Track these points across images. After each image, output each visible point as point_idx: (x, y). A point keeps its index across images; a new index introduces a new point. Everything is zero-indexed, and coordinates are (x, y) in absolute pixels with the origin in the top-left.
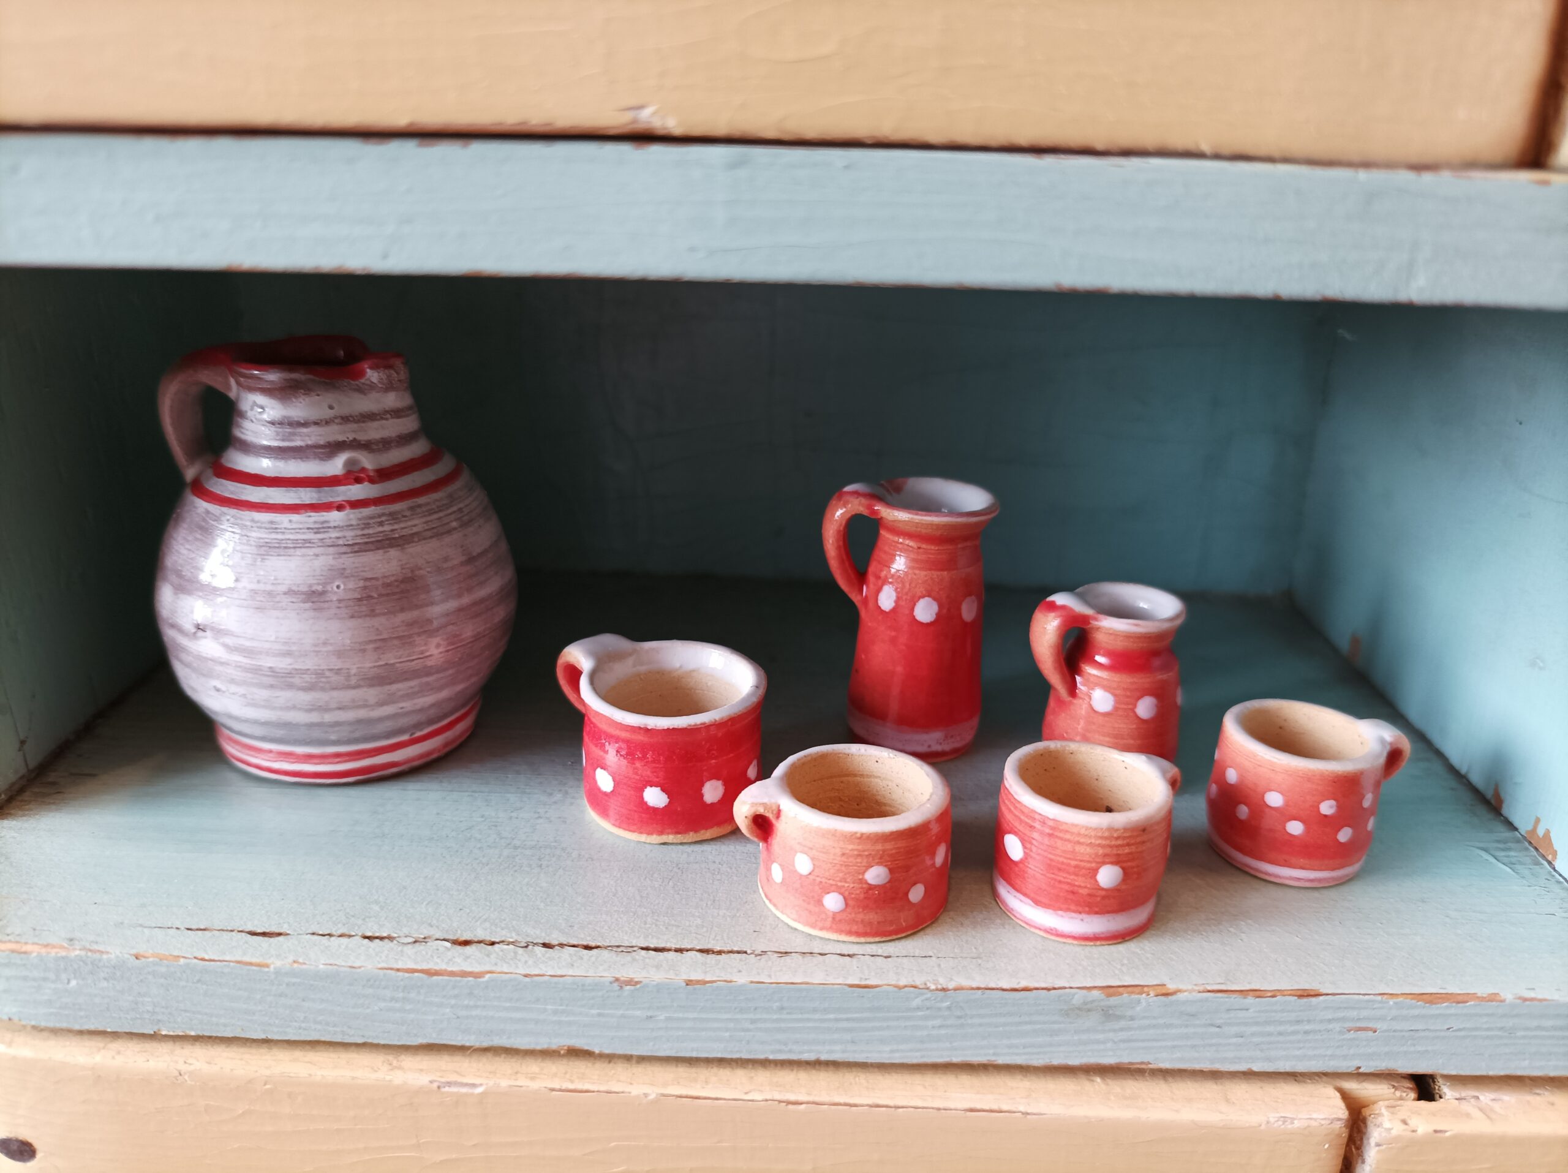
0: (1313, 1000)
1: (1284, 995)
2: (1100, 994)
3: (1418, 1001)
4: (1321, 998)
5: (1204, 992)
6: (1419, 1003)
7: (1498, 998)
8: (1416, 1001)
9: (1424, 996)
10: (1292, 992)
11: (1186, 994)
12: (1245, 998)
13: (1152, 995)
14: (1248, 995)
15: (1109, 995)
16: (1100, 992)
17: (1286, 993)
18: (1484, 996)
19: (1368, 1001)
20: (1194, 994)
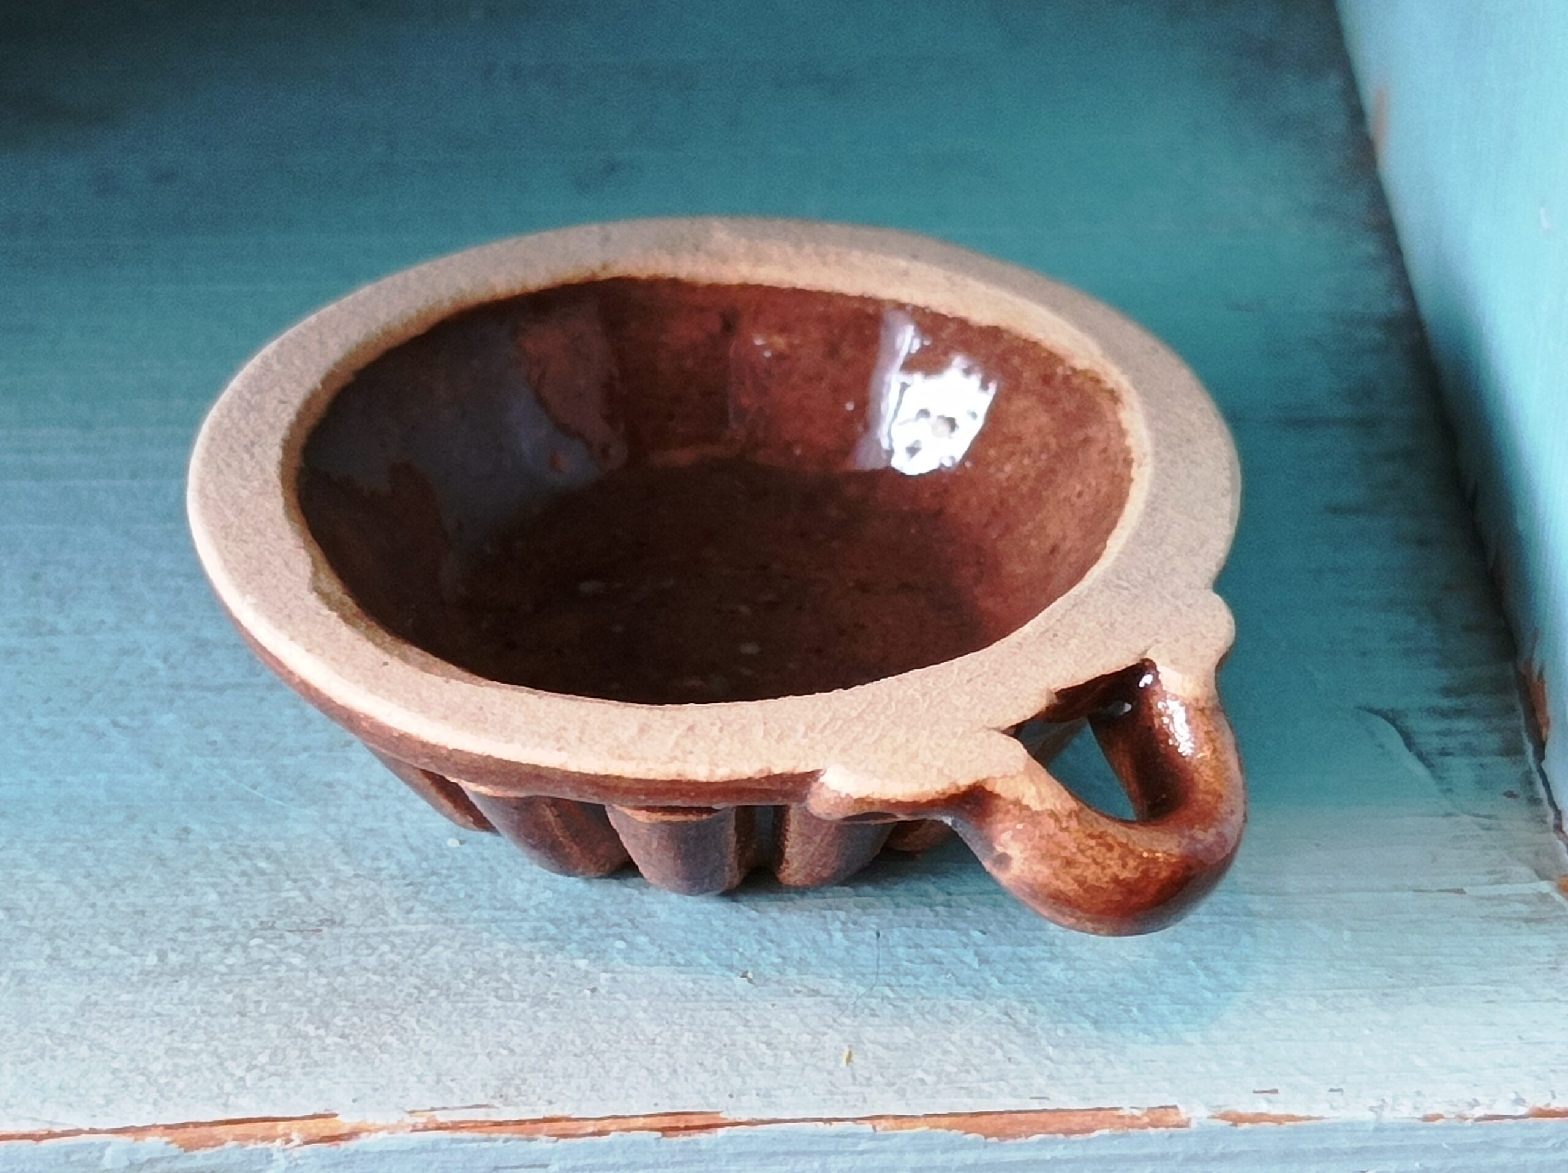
0: (702, 1137)
1: (629, 1130)
2: (168, 1143)
3: (966, 1133)
4: (721, 1132)
5: (425, 1129)
6: (971, 1137)
7: (1173, 1118)
8: (962, 1132)
9: (984, 1120)
10: (649, 1120)
11: (382, 1135)
12: (530, 1140)
13: (297, 1142)
14: (539, 1132)
15: (189, 1146)
16: (166, 1139)
17: (633, 1123)
18: (1137, 1113)
19: (839, 1136)
20: (400, 1134)
